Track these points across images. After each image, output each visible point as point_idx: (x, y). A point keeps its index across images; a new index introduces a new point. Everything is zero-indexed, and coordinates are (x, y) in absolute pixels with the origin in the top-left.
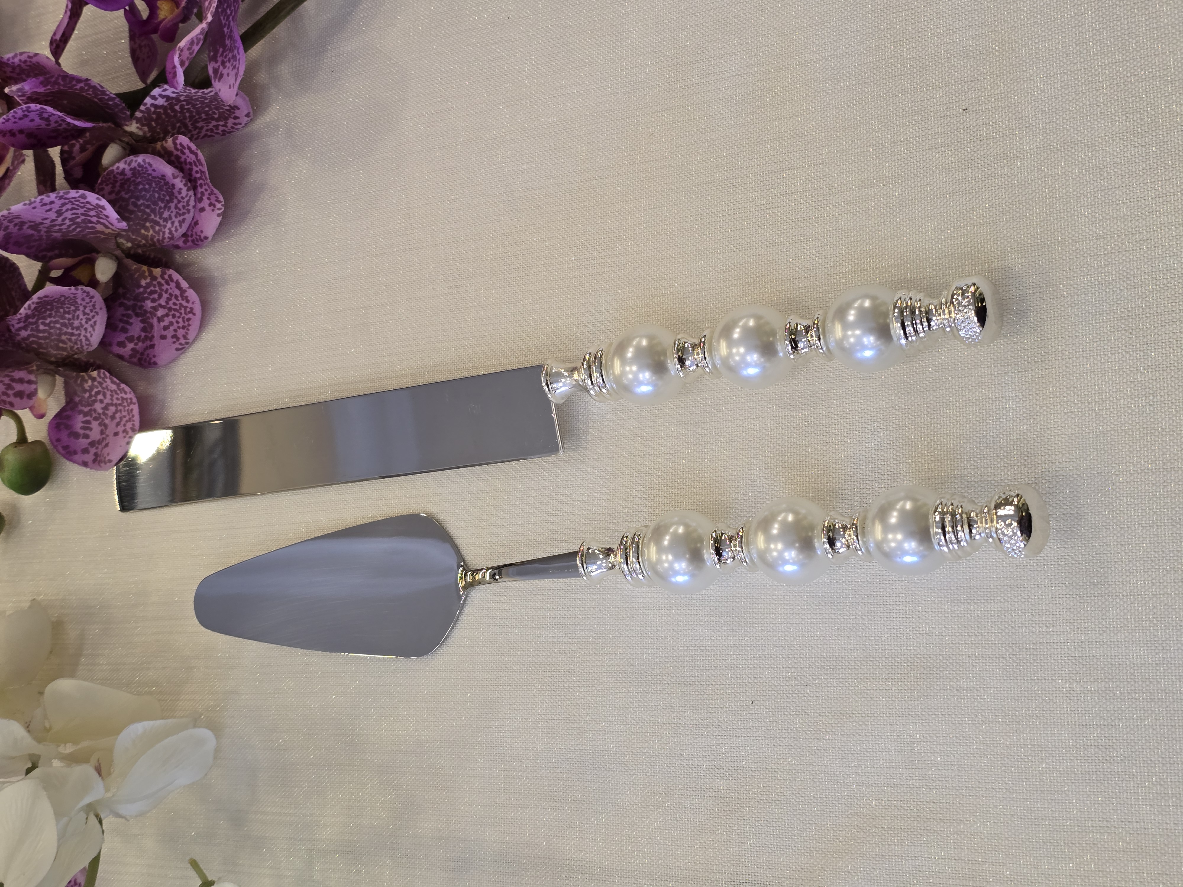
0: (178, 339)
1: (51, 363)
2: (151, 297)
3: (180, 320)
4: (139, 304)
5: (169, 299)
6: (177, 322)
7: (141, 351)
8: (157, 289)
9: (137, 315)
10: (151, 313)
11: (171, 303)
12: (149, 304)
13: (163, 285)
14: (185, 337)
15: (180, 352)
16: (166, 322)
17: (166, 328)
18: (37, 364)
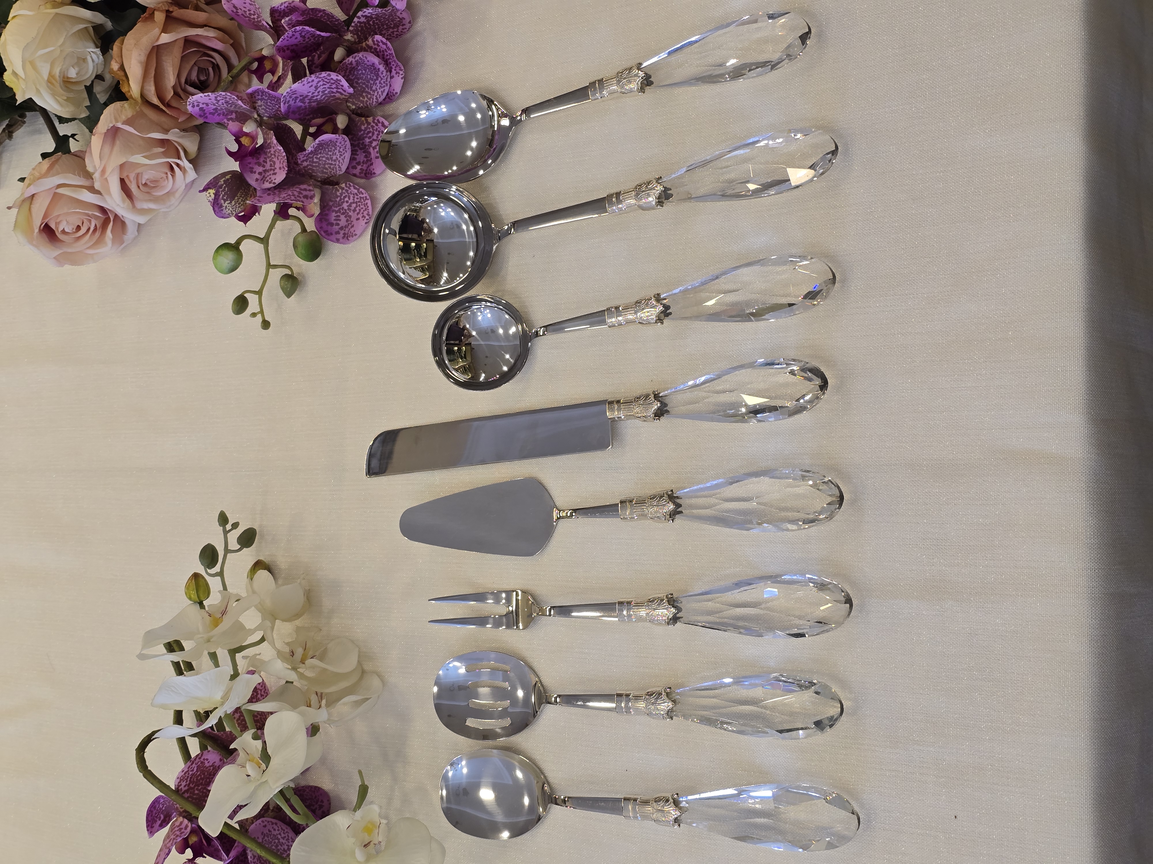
1: (319, 181)
2: (368, 136)
4: (361, 142)
5: (378, 135)
7: (365, 169)
8: (371, 130)
9: (361, 149)
10: (368, 145)
12: (367, 140)
13: (374, 127)
18: (312, 182)
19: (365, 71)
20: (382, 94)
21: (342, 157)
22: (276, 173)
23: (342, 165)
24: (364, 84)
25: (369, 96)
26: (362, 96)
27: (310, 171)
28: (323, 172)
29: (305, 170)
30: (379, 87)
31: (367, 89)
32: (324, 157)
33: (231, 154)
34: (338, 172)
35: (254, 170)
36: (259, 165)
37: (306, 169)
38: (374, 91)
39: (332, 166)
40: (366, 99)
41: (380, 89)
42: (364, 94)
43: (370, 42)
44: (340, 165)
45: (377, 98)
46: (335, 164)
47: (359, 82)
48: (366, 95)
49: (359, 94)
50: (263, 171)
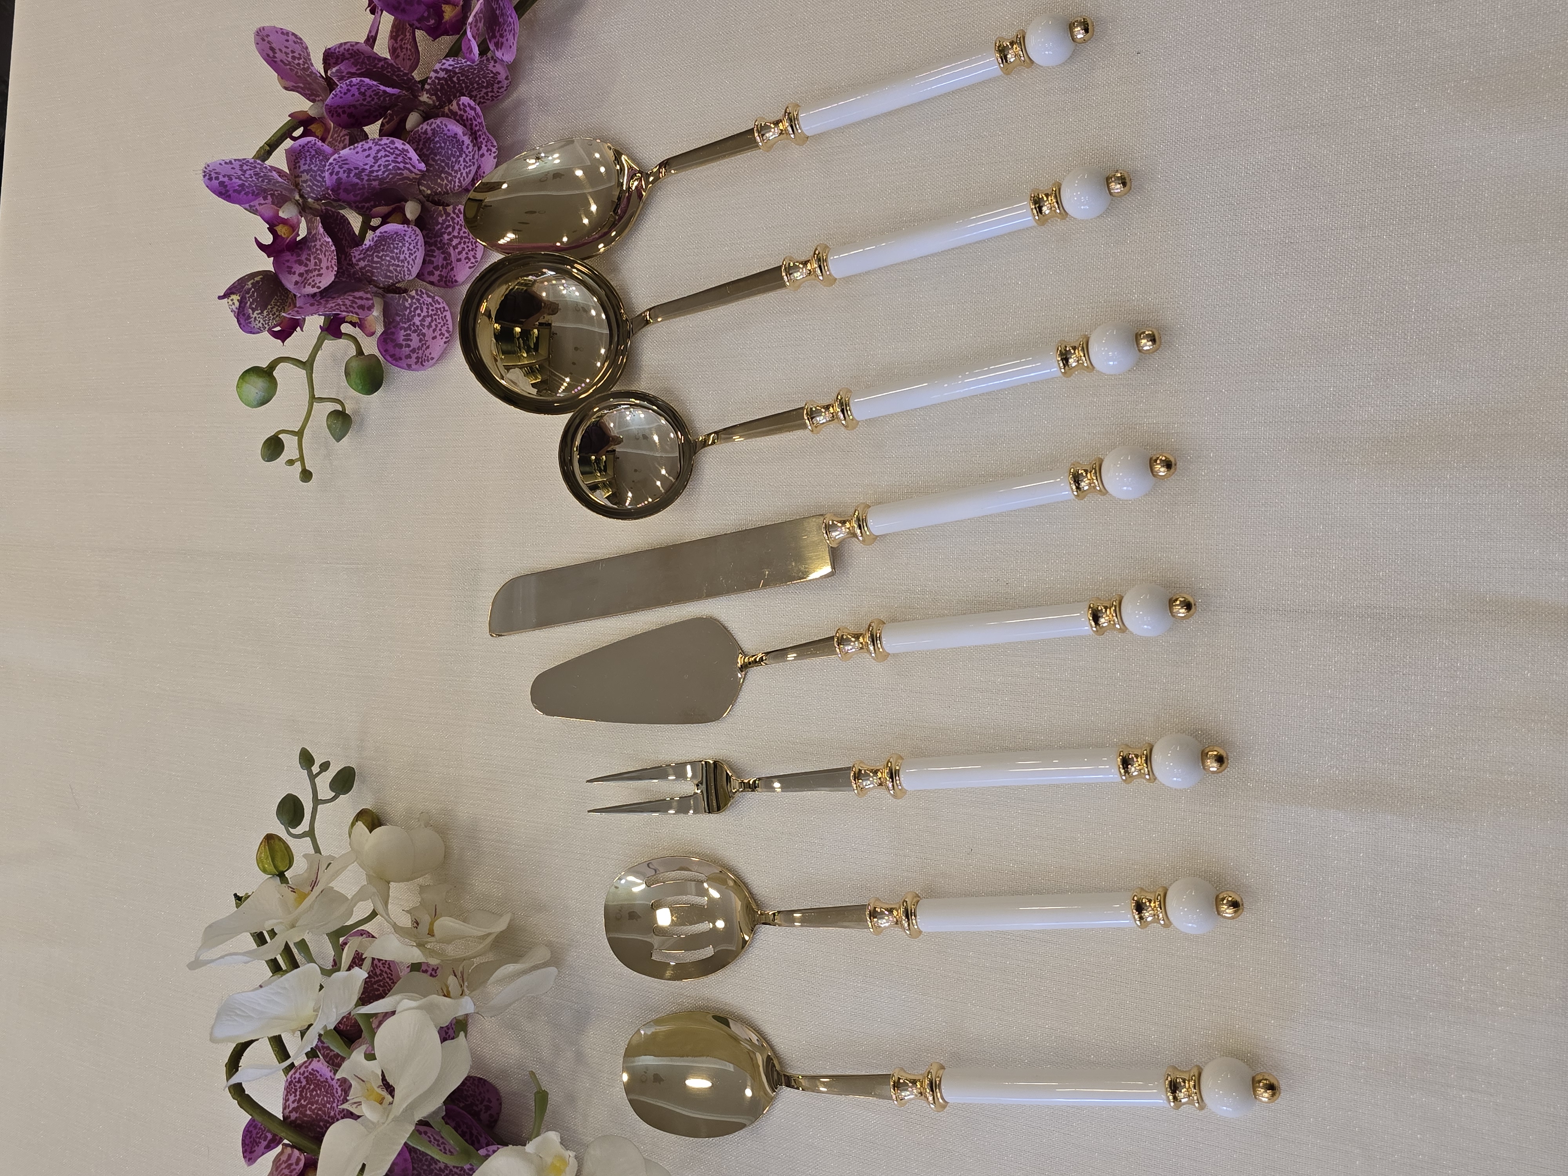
0: (469, 260)
2: (447, 231)
3: (470, 244)
4: (438, 239)
5: (460, 230)
6: (468, 247)
7: (444, 275)
8: (451, 223)
9: (439, 249)
10: (447, 242)
11: (461, 232)
12: (446, 237)
13: (455, 219)
14: (474, 257)
15: (473, 269)
16: (460, 249)
17: (460, 253)
18: (371, 288)
19: (445, 143)
20: (467, 177)
21: (412, 257)
22: (322, 274)
23: (413, 267)
24: (443, 161)
25: (450, 178)
26: (439, 176)
27: (369, 274)
28: (386, 276)
29: (361, 272)
30: (463, 166)
31: (447, 169)
32: (387, 255)
33: (262, 247)
34: (407, 276)
35: (293, 270)
36: (300, 263)
37: (364, 271)
38: (456, 172)
39: (399, 269)
40: (445, 181)
41: (464, 169)
42: (443, 175)
43: (454, 107)
44: (410, 267)
45: (460, 181)
46: (403, 266)
47: (437, 158)
48: (446, 177)
49: (437, 175)
50: (305, 271)
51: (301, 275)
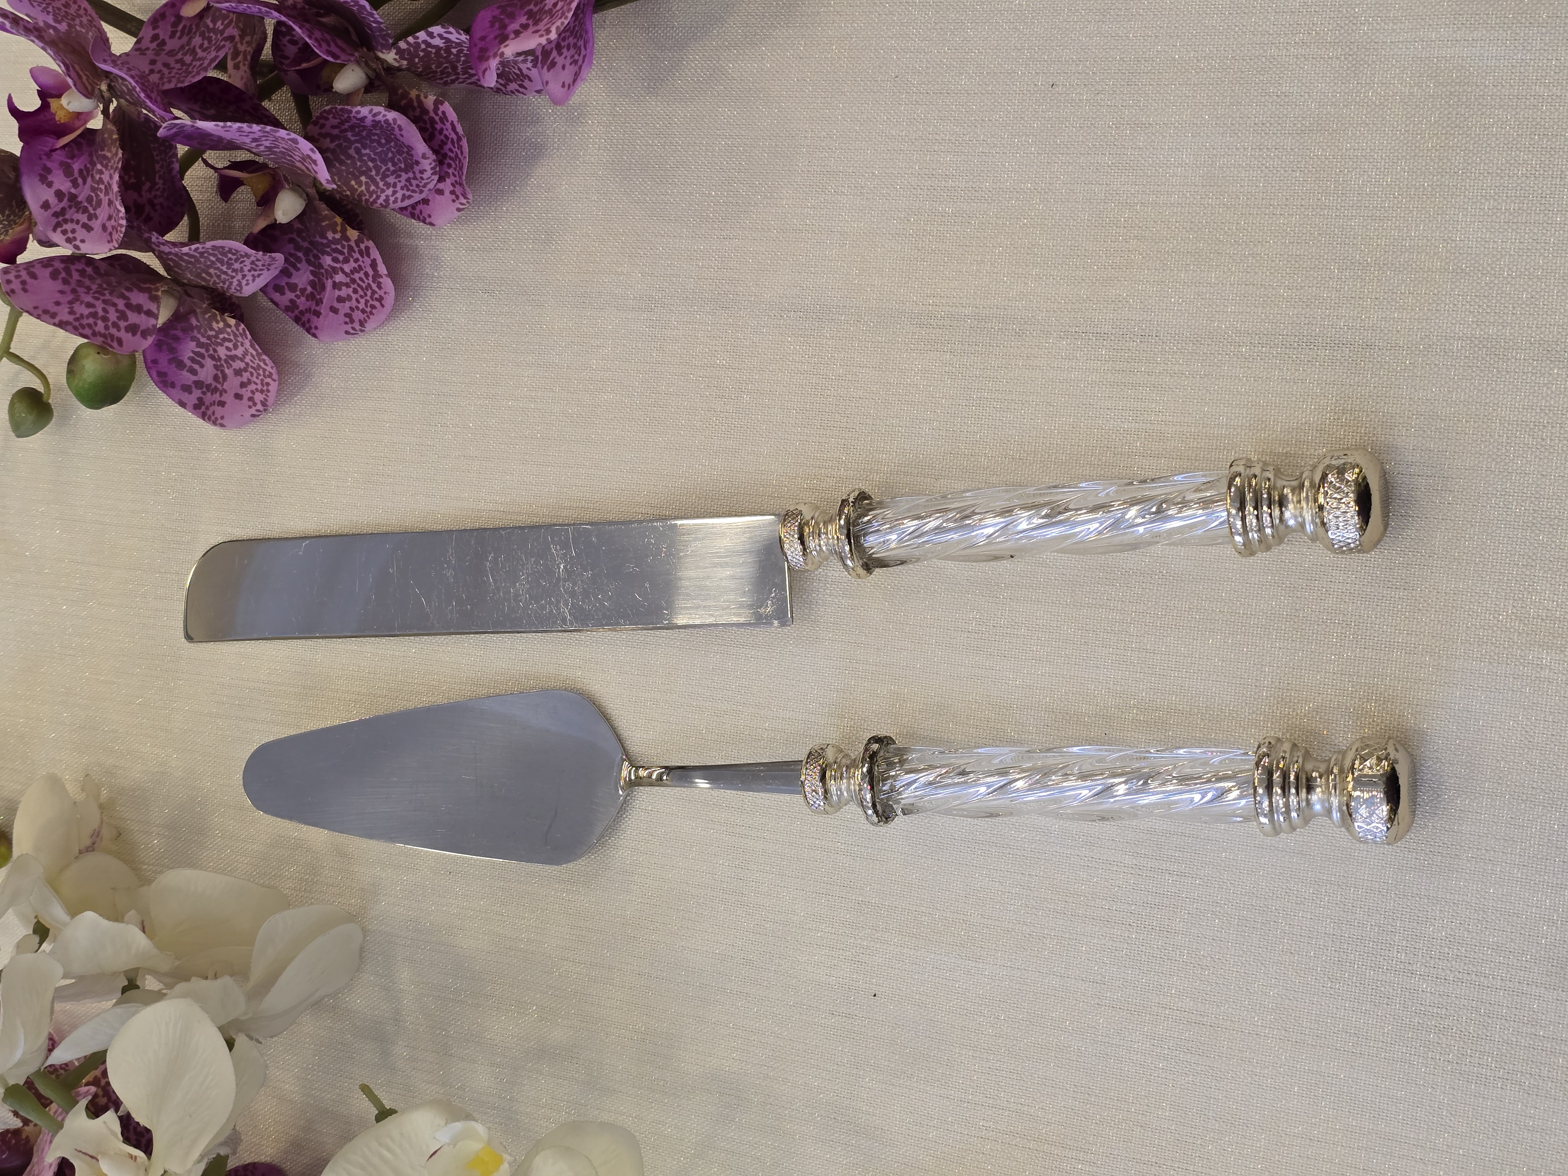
2: (334, 255)
3: (362, 301)
4: (316, 254)
6: (358, 301)
8: (346, 251)
9: (309, 264)
10: (327, 271)
12: (328, 260)
13: (354, 251)
14: (361, 323)
16: (343, 293)
17: (340, 300)
19: (388, 142)
20: (402, 200)
21: (253, 272)
22: (92, 229)
23: (247, 284)
24: (373, 160)
25: (373, 188)
26: (357, 179)
28: (198, 275)
30: (402, 184)
31: (373, 173)
33: (14, 111)
34: (233, 290)
35: (50, 178)
36: (68, 171)
38: (388, 185)
39: (223, 276)
40: (363, 188)
41: (402, 188)
42: (363, 179)
44: (244, 282)
45: (387, 200)
46: (233, 277)
47: (364, 152)
48: (366, 183)
49: (353, 174)
50: (70, 193)
51: (59, 194)
